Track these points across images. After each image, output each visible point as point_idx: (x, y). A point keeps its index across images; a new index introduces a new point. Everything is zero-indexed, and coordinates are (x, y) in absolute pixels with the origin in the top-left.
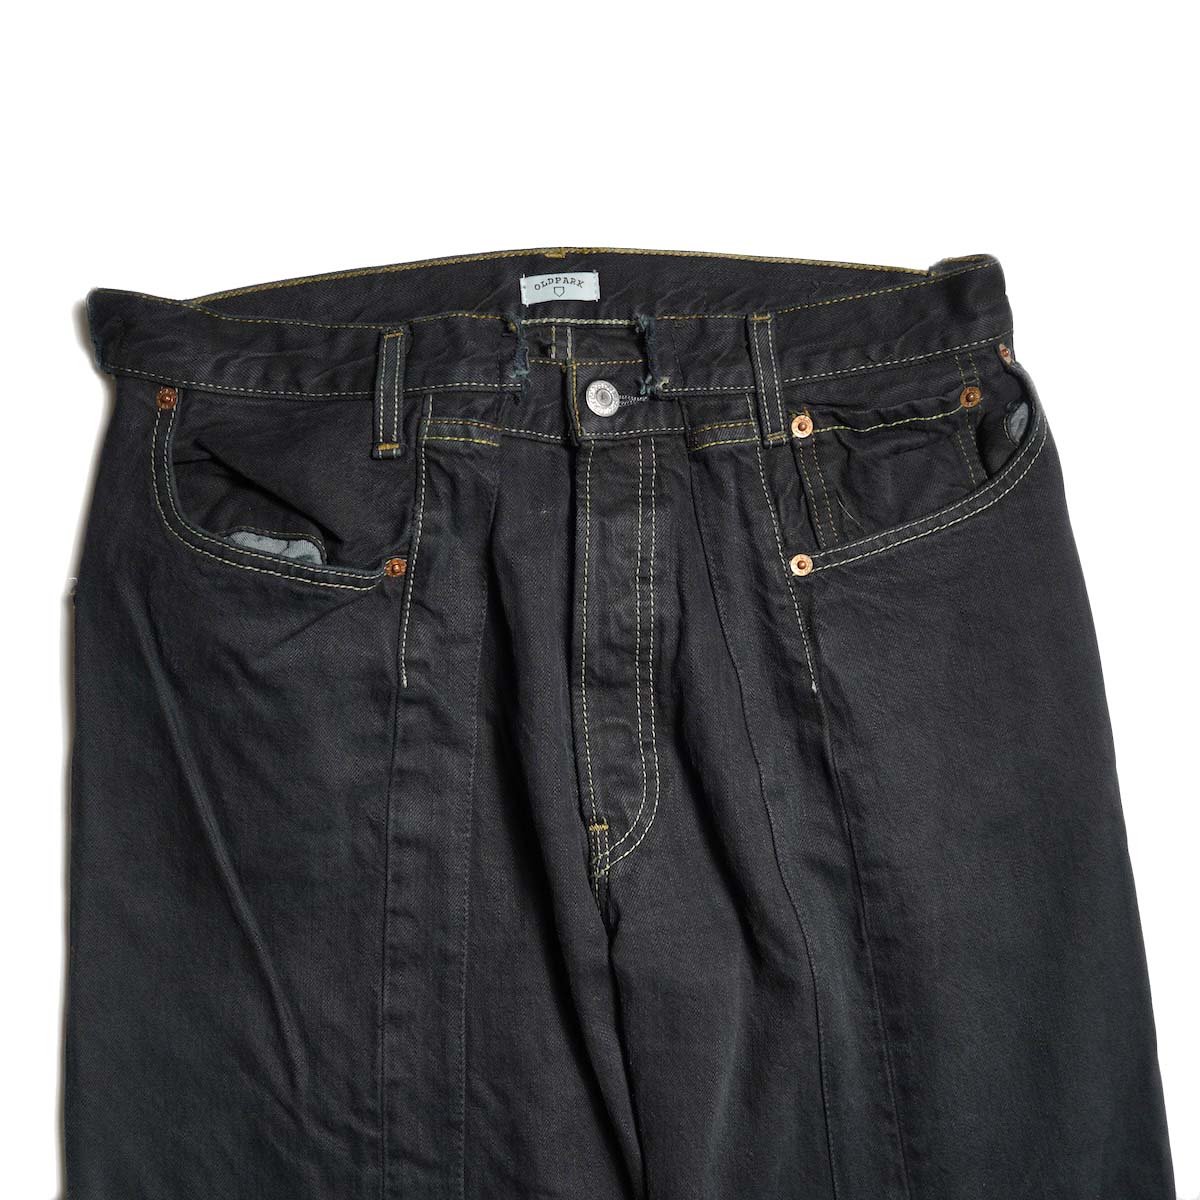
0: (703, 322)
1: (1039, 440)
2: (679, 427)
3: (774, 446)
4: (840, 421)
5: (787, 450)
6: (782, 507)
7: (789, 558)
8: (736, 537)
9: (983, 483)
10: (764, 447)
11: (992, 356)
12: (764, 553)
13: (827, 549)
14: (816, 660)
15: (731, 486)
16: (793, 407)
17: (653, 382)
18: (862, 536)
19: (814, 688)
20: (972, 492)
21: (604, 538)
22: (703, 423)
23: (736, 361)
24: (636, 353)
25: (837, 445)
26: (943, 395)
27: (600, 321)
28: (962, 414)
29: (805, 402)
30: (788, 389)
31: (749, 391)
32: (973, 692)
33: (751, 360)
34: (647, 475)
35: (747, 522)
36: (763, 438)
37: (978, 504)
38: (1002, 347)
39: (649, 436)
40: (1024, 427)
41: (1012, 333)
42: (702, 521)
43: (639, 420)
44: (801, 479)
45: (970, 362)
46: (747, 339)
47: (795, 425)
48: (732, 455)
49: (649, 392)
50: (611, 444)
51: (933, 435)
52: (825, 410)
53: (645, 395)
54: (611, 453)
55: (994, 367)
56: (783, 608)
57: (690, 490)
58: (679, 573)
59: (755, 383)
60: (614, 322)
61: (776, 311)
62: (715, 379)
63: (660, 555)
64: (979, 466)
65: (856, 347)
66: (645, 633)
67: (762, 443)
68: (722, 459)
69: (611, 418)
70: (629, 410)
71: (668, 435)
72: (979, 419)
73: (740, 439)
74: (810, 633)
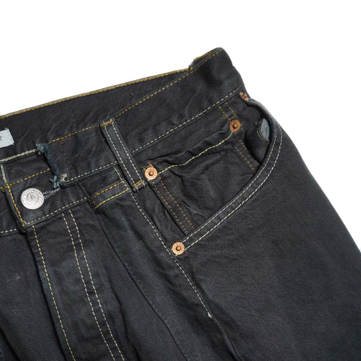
0: (76, 136)
1: (279, 136)
2: (83, 198)
3: (139, 190)
4: (171, 163)
5: (148, 189)
6: (156, 221)
7: (170, 247)
8: (136, 247)
9: (258, 168)
10: (134, 192)
11: (238, 100)
12: (156, 250)
13: (189, 234)
14: (205, 300)
15: (123, 220)
16: (142, 165)
17: (58, 179)
18: (205, 220)
19: (210, 316)
20: (254, 175)
21: (59, 278)
22: (95, 192)
23: (102, 151)
24: (45, 165)
25: (173, 176)
26: (220, 130)
27: (19, 155)
28: (234, 136)
29: (148, 160)
30: (135, 156)
31: (114, 165)
32: (295, 281)
33: (109, 147)
34: (74, 232)
35: (140, 237)
36: (132, 187)
37: (260, 180)
38: (241, 94)
39: (67, 210)
40: (268, 131)
41: (243, 85)
42: (115, 245)
43: (58, 203)
44: (161, 202)
45: (228, 107)
46: (104, 137)
47: (147, 174)
48: (118, 204)
49: (58, 185)
50: (45, 223)
51: (223, 153)
52: (160, 160)
53: (57, 187)
54: (48, 228)
55: (241, 106)
56: (176, 276)
57: (102, 231)
58: (110, 281)
59: (116, 160)
60: (27, 153)
61: (114, 116)
62: (93, 165)
63: (96, 275)
64: (252, 160)
65: (165, 120)
66: (103, 324)
67: (132, 190)
68: (112, 208)
69: (41, 208)
70: (51, 200)
71: (78, 205)
72: (243, 135)
73: (118, 193)
74: (197, 285)
